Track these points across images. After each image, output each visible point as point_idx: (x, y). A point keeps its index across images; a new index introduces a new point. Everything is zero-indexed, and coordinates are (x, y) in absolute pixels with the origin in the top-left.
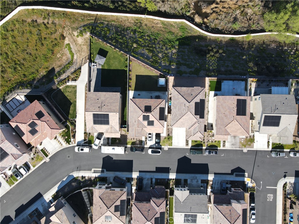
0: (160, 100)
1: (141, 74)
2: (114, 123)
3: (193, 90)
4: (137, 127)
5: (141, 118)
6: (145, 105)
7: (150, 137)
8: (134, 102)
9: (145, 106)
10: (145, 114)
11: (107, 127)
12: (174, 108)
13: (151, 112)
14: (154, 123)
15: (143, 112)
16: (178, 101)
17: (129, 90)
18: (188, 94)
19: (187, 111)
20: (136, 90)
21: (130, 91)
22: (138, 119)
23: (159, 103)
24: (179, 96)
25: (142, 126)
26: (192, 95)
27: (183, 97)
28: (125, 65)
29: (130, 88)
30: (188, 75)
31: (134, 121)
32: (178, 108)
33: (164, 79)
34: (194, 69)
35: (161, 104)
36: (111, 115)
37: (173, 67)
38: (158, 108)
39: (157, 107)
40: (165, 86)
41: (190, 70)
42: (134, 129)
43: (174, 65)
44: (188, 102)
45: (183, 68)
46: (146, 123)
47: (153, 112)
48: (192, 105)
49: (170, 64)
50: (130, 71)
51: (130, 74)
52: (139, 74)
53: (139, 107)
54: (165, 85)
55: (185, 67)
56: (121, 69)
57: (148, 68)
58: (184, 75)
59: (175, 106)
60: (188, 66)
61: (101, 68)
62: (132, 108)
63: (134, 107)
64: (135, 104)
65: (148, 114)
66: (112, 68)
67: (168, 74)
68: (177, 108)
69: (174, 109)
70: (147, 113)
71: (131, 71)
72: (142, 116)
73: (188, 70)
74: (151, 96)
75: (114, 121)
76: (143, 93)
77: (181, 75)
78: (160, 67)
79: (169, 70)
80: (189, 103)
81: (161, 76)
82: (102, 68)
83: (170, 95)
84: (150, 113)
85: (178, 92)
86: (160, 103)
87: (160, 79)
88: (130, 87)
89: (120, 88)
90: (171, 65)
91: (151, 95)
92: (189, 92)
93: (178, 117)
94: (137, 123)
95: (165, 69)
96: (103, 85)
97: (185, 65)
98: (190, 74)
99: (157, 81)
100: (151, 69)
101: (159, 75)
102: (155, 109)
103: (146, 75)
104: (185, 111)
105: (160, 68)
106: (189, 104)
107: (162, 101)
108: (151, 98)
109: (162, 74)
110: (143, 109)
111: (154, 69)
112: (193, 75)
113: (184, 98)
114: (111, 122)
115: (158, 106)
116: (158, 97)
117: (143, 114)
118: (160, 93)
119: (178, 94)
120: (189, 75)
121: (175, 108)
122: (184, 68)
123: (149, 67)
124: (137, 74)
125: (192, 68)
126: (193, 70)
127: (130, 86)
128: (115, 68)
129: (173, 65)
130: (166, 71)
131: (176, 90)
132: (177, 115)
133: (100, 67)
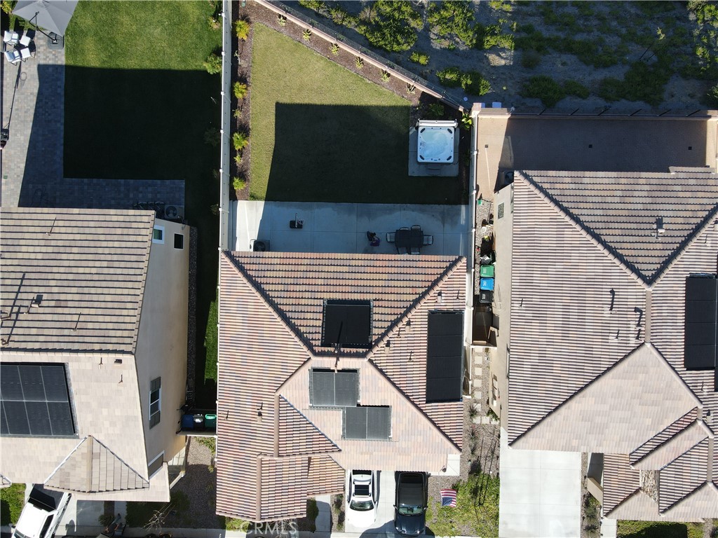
0: (430, 263)
1: (306, 101)
2: (113, 424)
3: (663, 187)
4: (273, 450)
5: (298, 391)
6: (327, 296)
7: (361, 490)
8: (249, 278)
9: (330, 301)
10: (328, 362)
11: (65, 448)
12: (529, 315)
13: (370, 347)
14: (393, 421)
15: (310, 347)
16: (559, 266)
17: (233, 197)
18: (633, 216)
19: (633, 342)
20: (276, 193)
21: (243, 206)
22: (282, 392)
23: (422, 281)
24: (567, 232)
25: (310, 440)
26: (660, 223)
27: (597, 237)
28: (207, 45)
29: (239, 185)
30: (594, 102)
31: (249, 410)
32: (559, 315)
33: (452, 124)
34: (627, 68)
35: (437, 289)
36: (80, 368)
37: (496, 60)
38: (419, 317)
39: (409, 309)
40: (454, 172)
41: (600, 75)
42: (255, 462)
43: (503, 49)
44: (640, 276)
45: (559, 67)
46: (331, 422)
47: (382, 344)
48: (664, 298)
49: (479, 46)
50: (238, 77)
51: (239, 96)
52: (298, 101)
53: (282, 314)
54: (456, 167)
55: (571, 59)
56: (182, 67)
57: (347, 58)
58: (569, 102)
59: (536, 300)
60: (588, 55)
61: (62, 60)
62: (239, 319)
63: (251, 307)
64: (257, 286)
65: (345, 363)
66: (132, 63)
67: (473, 94)
68: (555, 317)
69: (528, 321)
70: (340, 355)
71: (244, 80)
72: (304, 376)
73: (590, 77)
74: (371, 236)
75: (105, 411)
76: (322, 216)
77: (549, 103)
78: (420, 54)
79: (476, 78)
80: (649, 281)
81: (430, 108)
82: (71, 63)
83: (484, 223)
84: (363, 355)
85: (557, 203)
86: (435, 283)
87: (423, 124)
88: (243, 176)
89: (182, 184)
90: (486, 51)
91: (367, 225)
92: (639, 200)
93: (557, 380)
94: (274, 425)
95: (452, 71)
96: (74, 167)
97: (568, 48)
98: (607, 99)
99: (404, 143)
100: (368, 70)
101: (416, 102)
102: (395, 323)
103: (338, 102)
104: (612, 339)
105: (423, 60)
106: (649, 289)
107: (449, 268)
108: (372, 243)
109: (437, 96)
110: (314, 323)
111: (386, 68)
112: (623, 104)
113: (605, 245)
114: (90, 418)
115: (417, 301)
116: (410, 241)
117: (309, 366)
118: (422, 211)
119: (562, 214)
120: (601, 103)
121: (535, 318)
122: (564, 64)
123: (357, 54)
124: (285, 100)
125: (614, 63)
126: (618, 74)
127: (237, 173)
128: (147, 65)
129: (496, 50)
130: (458, 83)
131: (541, 189)
132: (557, 370)
133: (59, 57)
